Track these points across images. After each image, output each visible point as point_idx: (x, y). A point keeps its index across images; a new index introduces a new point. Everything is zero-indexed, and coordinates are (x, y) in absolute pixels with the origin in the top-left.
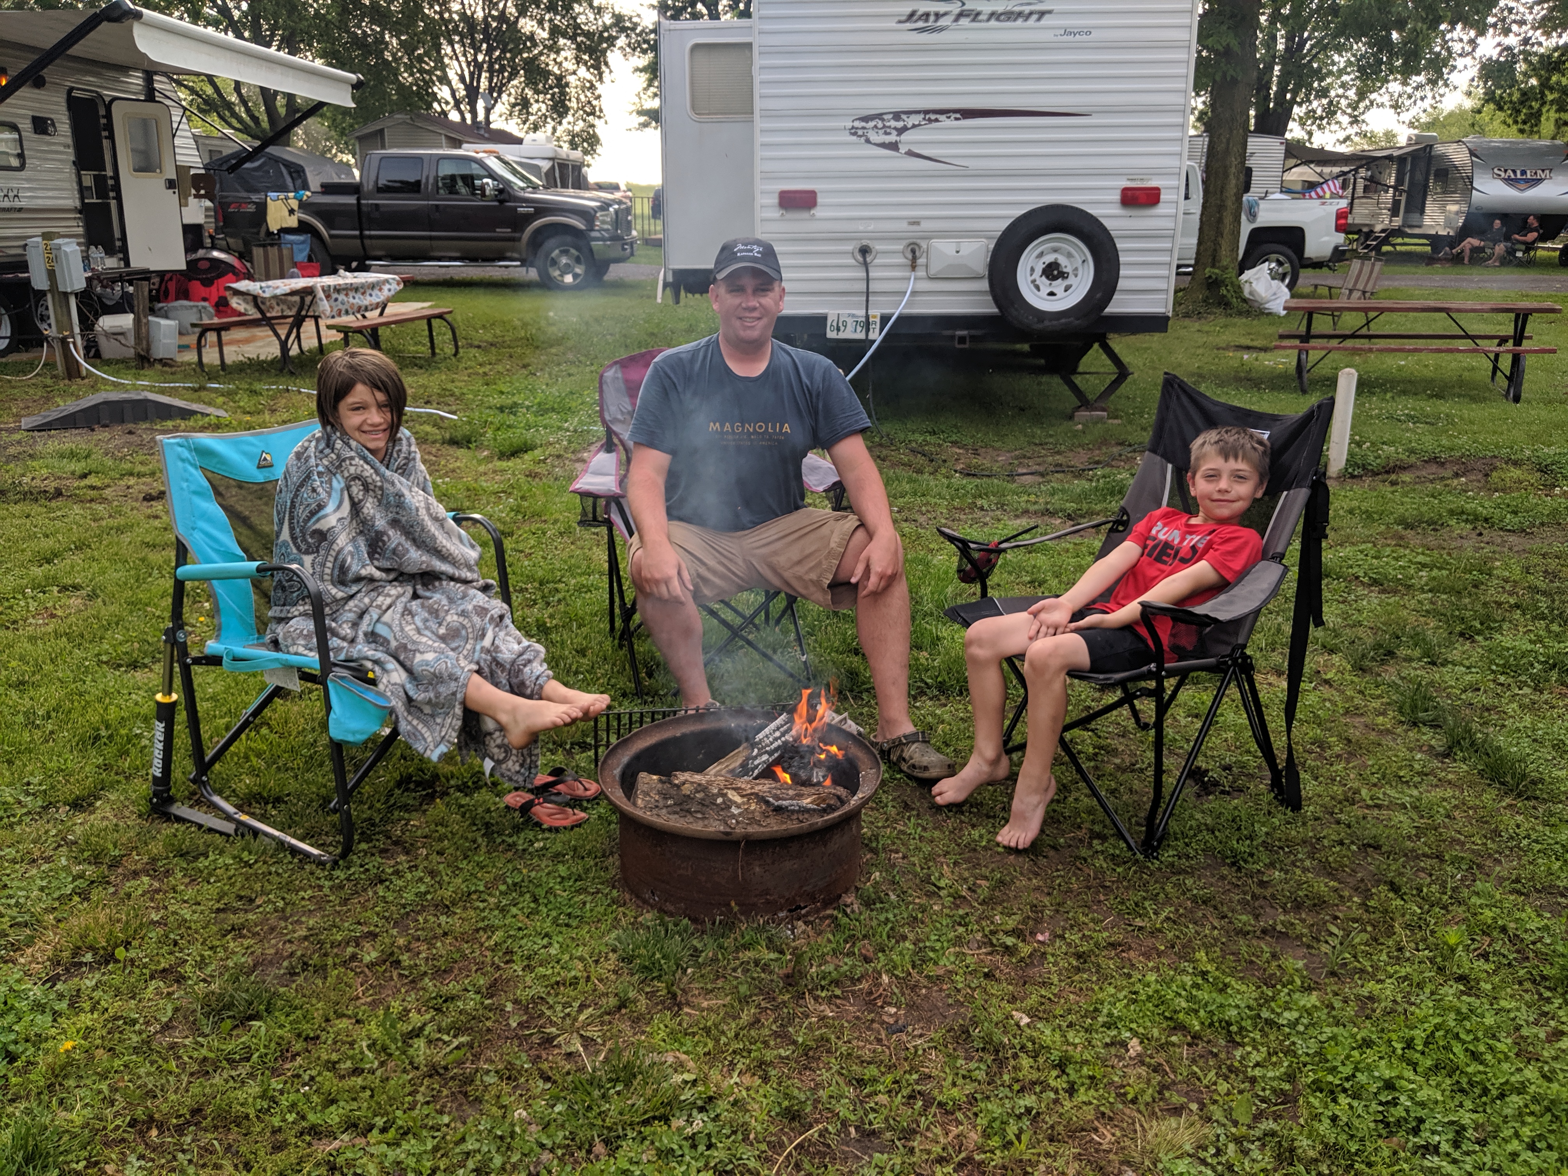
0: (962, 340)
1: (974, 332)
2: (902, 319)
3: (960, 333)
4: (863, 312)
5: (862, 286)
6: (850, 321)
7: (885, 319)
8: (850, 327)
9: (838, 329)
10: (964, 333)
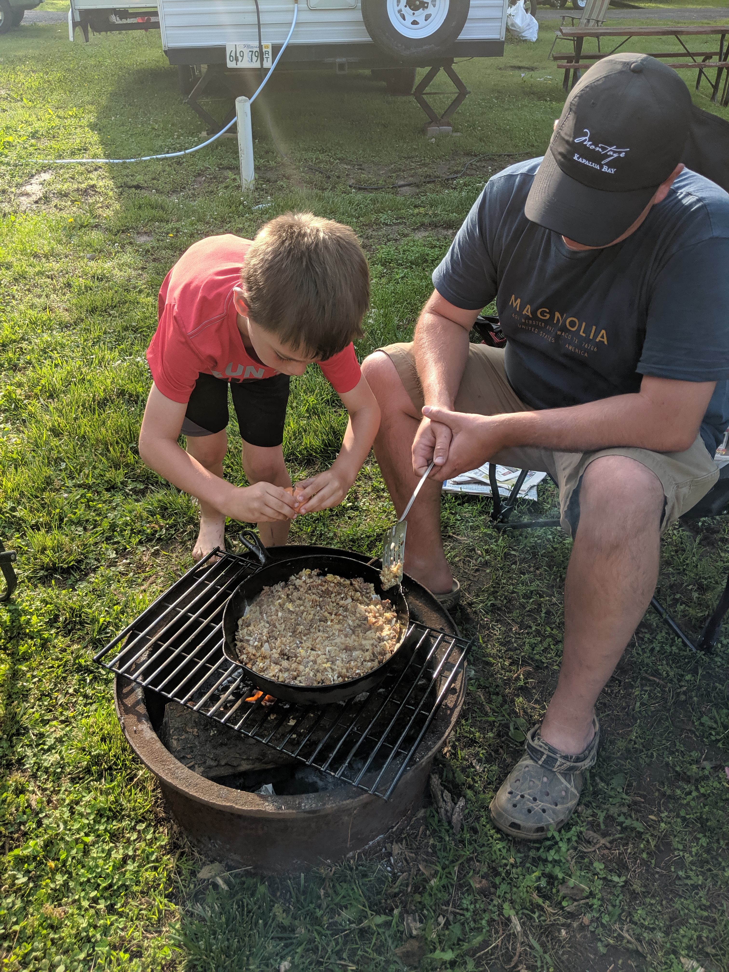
0: (342, 66)
1: (351, 59)
2: (290, 48)
3: (339, 60)
4: (257, 44)
5: (253, 19)
6: (246, 51)
7: (276, 49)
8: (246, 58)
9: (237, 60)
10: (343, 60)
